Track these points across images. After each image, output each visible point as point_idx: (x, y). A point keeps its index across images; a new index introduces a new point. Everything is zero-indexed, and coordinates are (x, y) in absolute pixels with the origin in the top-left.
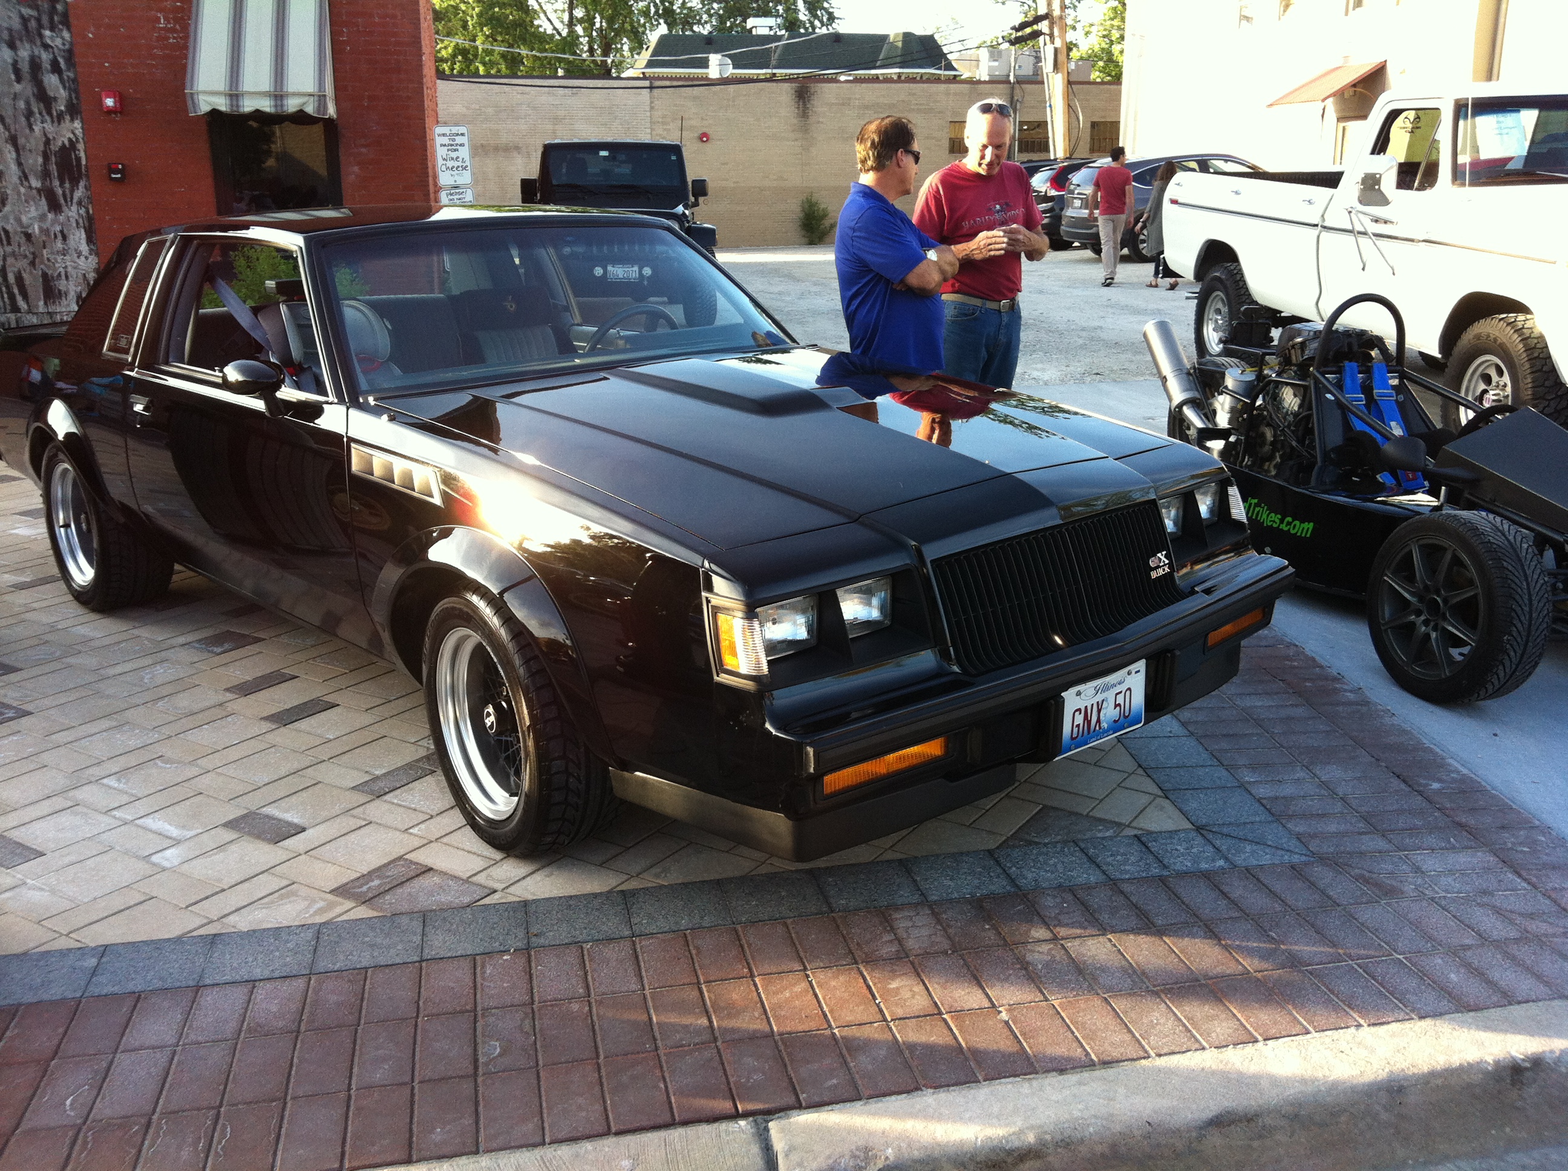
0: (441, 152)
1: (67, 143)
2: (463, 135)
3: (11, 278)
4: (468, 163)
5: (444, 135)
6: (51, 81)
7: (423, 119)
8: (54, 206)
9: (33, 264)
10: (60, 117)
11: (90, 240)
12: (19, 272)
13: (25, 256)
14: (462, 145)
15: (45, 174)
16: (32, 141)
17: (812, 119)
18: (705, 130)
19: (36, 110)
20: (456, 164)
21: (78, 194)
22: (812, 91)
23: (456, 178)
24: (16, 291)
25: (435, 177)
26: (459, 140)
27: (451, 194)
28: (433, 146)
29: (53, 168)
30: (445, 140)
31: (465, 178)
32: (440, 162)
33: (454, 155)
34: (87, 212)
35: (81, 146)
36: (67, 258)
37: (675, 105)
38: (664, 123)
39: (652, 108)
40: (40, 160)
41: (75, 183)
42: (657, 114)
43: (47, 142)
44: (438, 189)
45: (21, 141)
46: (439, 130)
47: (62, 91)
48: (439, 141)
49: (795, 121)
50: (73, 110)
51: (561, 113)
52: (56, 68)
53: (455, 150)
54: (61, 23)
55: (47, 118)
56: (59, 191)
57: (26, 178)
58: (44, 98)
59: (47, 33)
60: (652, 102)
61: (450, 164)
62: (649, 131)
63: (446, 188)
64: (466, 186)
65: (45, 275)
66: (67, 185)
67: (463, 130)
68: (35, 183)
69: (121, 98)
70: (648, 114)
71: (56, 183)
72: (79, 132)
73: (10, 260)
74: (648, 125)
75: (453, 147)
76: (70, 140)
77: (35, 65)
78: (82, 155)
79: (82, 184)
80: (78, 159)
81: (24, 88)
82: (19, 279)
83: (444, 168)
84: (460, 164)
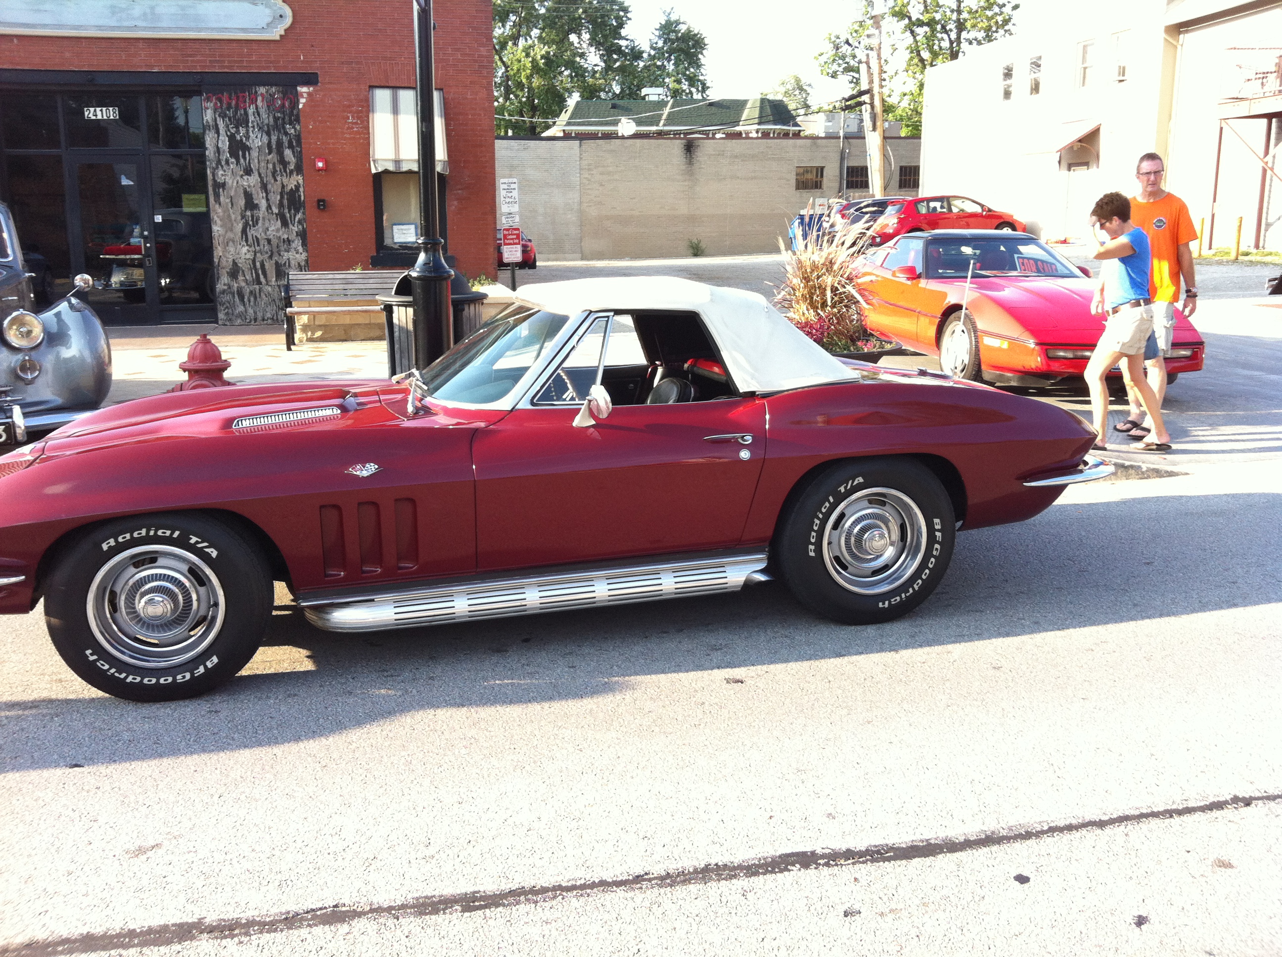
0: (502, 193)
1: (293, 187)
2: (515, 183)
3: (258, 264)
4: (517, 200)
5: (505, 183)
6: (288, 153)
8: (285, 224)
9: (271, 257)
10: (291, 172)
11: (304, 244)
12: (263, 261)
13: (267, 253)
14: (514, 189)
15: (281, 205)
16: (275, 187)
17: (696, 165)
19: (278, 169)
20: (511, 200)
21: (299, 216)
22: (696, 146)
23: (510, 208)
24: (260, 272)
25: (499, 207)
26: (513, 186)
27: (507, 218)
28: (499, 190)
29: (285, 202)
30: (505, 186)
31: (515, 208)
32: (502, 199)
33: (510, 195)
34: (303, 228)
35: (301, 189)
36: (290, 253)
37: (598, 156)
38: (589, 170)
39: (581, 159)
40: (279, 197)
41: (297, 211)
42: (584, 163)
43: (283, 187)
45: (269, 187)
46: (502, 180)
47: (293, 159)
48: (502, 186)
49: (684, 167)
50: (299, 169)
51: (515, 163)
52: (291, 146)
53: (510, 192)
54: (295, 120)
55: (285, 174)
56: (288, 215)
57: (271, 209)
58: (283, 162)
59: (288, 126)
60: (581, 155)
61: (508, 200)
62: (578, 175)
63: (505, 214)
64: (516, 213)
65: (277, 263)
66: (293, 211)
67: (515, 180)
68: (276, 210)
69: (326, 163)
70: (578, 163)
71: (286, 211)
72: (301, 182)
73: (258, 255)
74: (578, 171)
75: (509, 190)
76: (295, 186)
77: (280, 144)
78: (302, 194)
79: (301, 211)
80: (300, 196)
81: (272, 157)
82: (263, 265)
83: (504, 202)
84: (513, 200)
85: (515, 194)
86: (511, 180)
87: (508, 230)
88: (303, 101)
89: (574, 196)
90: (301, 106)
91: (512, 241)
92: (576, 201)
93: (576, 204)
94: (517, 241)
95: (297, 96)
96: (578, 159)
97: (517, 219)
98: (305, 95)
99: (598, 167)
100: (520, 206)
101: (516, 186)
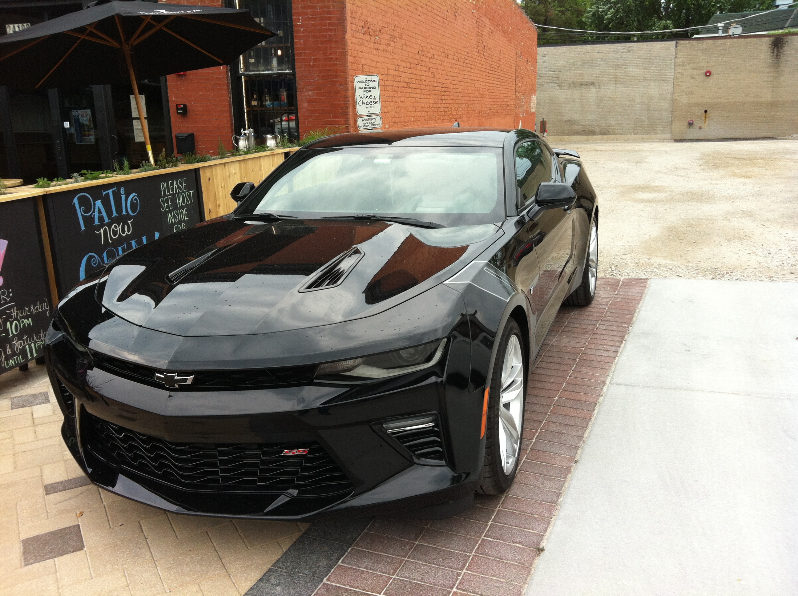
0: (359, 93)
2: (375, 81)
4: (378, 99)
5: (361, 82)
7: (345, 71)
14: (374, 88)
17: (783, 59)
18: (708, 69)
20: (369, 100)
22: (785, 40)
23: (370, 109)
25: (355, 108)
26: (372, 84)
27: (366, 120)
28: (353, 88)
30: (362, 85)
31: (377, 109)
32: (358, 99)
33: (368, 94)
37: (691, 55)
38: (683, 66)
39: (676, 57)
42: (679, 60)
44: (356, 116)
46: (358, 79)
48: (358, 85)
49: (770, 61)
51: (620, 62)
53: (369, 91)
60: (676, 54)
61: (365, 100)
62: (673, 70)
63: (361, 116)
64: (376, 115)
67: (375, 78)
70: (673, 61)
74: (673, 67)
75: (368, 89)
83: (361, 103)
84: (372, 100)
85: (376, 93)
86: (369, 78)
89: (668, 88)
92: (669, 91)
93: (669, 95)
96: (673, 57)
97: (378, 121)
99: (691, 63)
100: (382, 106)
101: (376, 84)
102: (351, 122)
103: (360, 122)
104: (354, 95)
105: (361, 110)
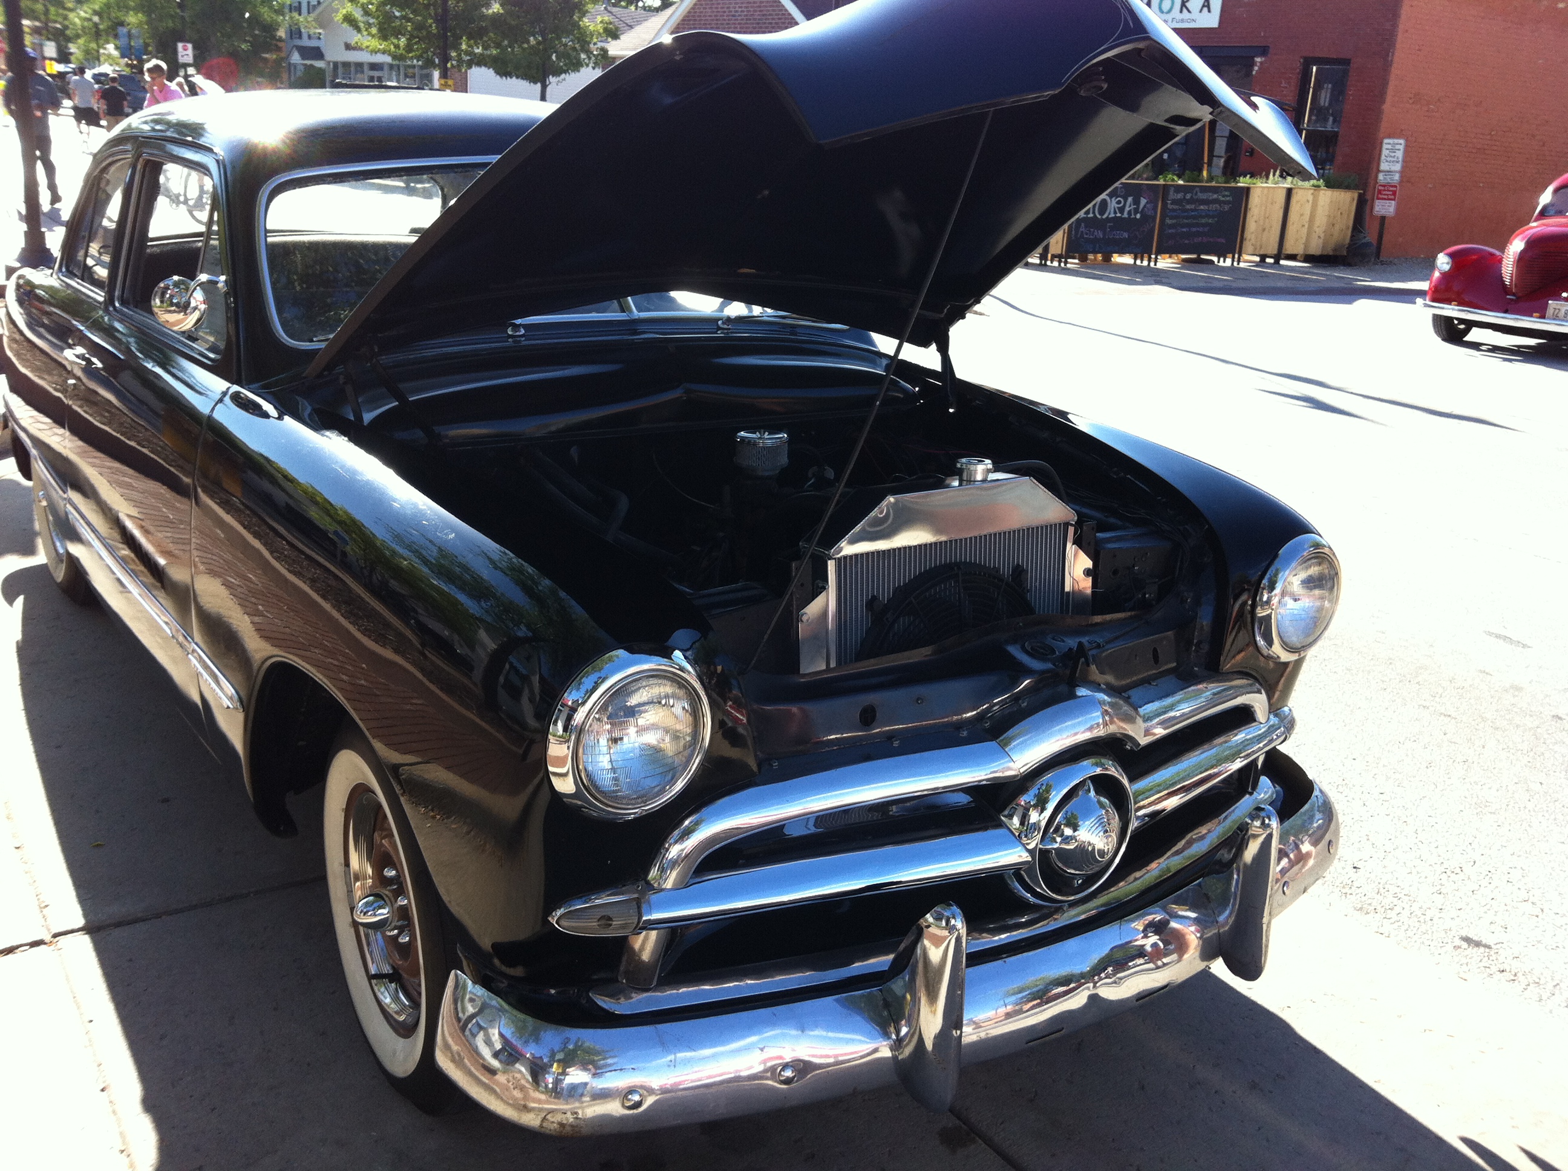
85: (1400, 155)
86: (1396, 141)
87: (1384, 186)
88: (1256, 68)
90: (1254, 73)
91: (1386, 197)
94: (1393, 197)
95: (1253, 64)
97: (1397, 177)
98: (1258, 64)
100: (1403, 167)
101: (1402, 147)
102: (1373, 175)
103: (1381, 177)
104: (1380, 155)
105: (1384, 166)
